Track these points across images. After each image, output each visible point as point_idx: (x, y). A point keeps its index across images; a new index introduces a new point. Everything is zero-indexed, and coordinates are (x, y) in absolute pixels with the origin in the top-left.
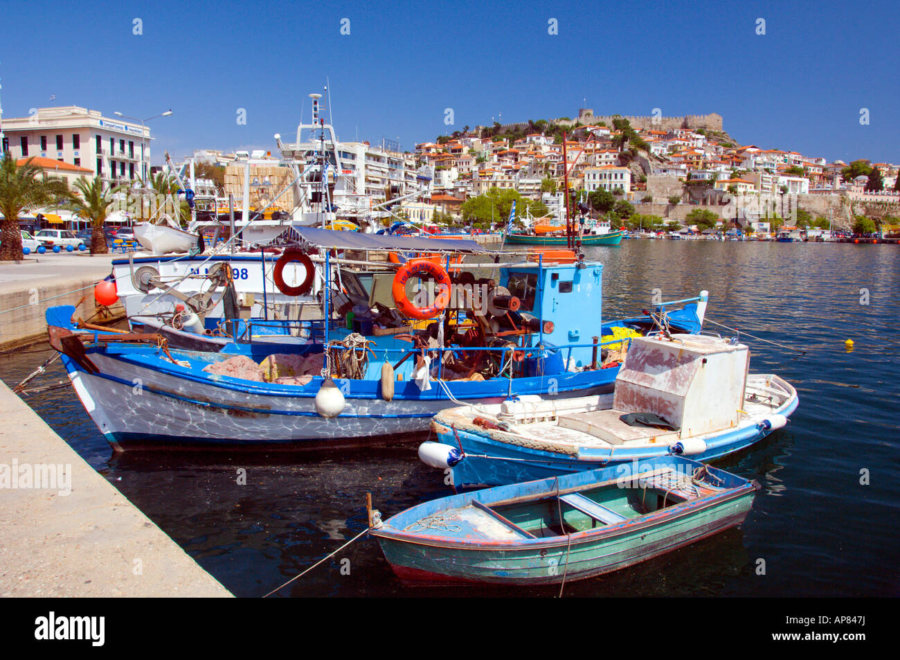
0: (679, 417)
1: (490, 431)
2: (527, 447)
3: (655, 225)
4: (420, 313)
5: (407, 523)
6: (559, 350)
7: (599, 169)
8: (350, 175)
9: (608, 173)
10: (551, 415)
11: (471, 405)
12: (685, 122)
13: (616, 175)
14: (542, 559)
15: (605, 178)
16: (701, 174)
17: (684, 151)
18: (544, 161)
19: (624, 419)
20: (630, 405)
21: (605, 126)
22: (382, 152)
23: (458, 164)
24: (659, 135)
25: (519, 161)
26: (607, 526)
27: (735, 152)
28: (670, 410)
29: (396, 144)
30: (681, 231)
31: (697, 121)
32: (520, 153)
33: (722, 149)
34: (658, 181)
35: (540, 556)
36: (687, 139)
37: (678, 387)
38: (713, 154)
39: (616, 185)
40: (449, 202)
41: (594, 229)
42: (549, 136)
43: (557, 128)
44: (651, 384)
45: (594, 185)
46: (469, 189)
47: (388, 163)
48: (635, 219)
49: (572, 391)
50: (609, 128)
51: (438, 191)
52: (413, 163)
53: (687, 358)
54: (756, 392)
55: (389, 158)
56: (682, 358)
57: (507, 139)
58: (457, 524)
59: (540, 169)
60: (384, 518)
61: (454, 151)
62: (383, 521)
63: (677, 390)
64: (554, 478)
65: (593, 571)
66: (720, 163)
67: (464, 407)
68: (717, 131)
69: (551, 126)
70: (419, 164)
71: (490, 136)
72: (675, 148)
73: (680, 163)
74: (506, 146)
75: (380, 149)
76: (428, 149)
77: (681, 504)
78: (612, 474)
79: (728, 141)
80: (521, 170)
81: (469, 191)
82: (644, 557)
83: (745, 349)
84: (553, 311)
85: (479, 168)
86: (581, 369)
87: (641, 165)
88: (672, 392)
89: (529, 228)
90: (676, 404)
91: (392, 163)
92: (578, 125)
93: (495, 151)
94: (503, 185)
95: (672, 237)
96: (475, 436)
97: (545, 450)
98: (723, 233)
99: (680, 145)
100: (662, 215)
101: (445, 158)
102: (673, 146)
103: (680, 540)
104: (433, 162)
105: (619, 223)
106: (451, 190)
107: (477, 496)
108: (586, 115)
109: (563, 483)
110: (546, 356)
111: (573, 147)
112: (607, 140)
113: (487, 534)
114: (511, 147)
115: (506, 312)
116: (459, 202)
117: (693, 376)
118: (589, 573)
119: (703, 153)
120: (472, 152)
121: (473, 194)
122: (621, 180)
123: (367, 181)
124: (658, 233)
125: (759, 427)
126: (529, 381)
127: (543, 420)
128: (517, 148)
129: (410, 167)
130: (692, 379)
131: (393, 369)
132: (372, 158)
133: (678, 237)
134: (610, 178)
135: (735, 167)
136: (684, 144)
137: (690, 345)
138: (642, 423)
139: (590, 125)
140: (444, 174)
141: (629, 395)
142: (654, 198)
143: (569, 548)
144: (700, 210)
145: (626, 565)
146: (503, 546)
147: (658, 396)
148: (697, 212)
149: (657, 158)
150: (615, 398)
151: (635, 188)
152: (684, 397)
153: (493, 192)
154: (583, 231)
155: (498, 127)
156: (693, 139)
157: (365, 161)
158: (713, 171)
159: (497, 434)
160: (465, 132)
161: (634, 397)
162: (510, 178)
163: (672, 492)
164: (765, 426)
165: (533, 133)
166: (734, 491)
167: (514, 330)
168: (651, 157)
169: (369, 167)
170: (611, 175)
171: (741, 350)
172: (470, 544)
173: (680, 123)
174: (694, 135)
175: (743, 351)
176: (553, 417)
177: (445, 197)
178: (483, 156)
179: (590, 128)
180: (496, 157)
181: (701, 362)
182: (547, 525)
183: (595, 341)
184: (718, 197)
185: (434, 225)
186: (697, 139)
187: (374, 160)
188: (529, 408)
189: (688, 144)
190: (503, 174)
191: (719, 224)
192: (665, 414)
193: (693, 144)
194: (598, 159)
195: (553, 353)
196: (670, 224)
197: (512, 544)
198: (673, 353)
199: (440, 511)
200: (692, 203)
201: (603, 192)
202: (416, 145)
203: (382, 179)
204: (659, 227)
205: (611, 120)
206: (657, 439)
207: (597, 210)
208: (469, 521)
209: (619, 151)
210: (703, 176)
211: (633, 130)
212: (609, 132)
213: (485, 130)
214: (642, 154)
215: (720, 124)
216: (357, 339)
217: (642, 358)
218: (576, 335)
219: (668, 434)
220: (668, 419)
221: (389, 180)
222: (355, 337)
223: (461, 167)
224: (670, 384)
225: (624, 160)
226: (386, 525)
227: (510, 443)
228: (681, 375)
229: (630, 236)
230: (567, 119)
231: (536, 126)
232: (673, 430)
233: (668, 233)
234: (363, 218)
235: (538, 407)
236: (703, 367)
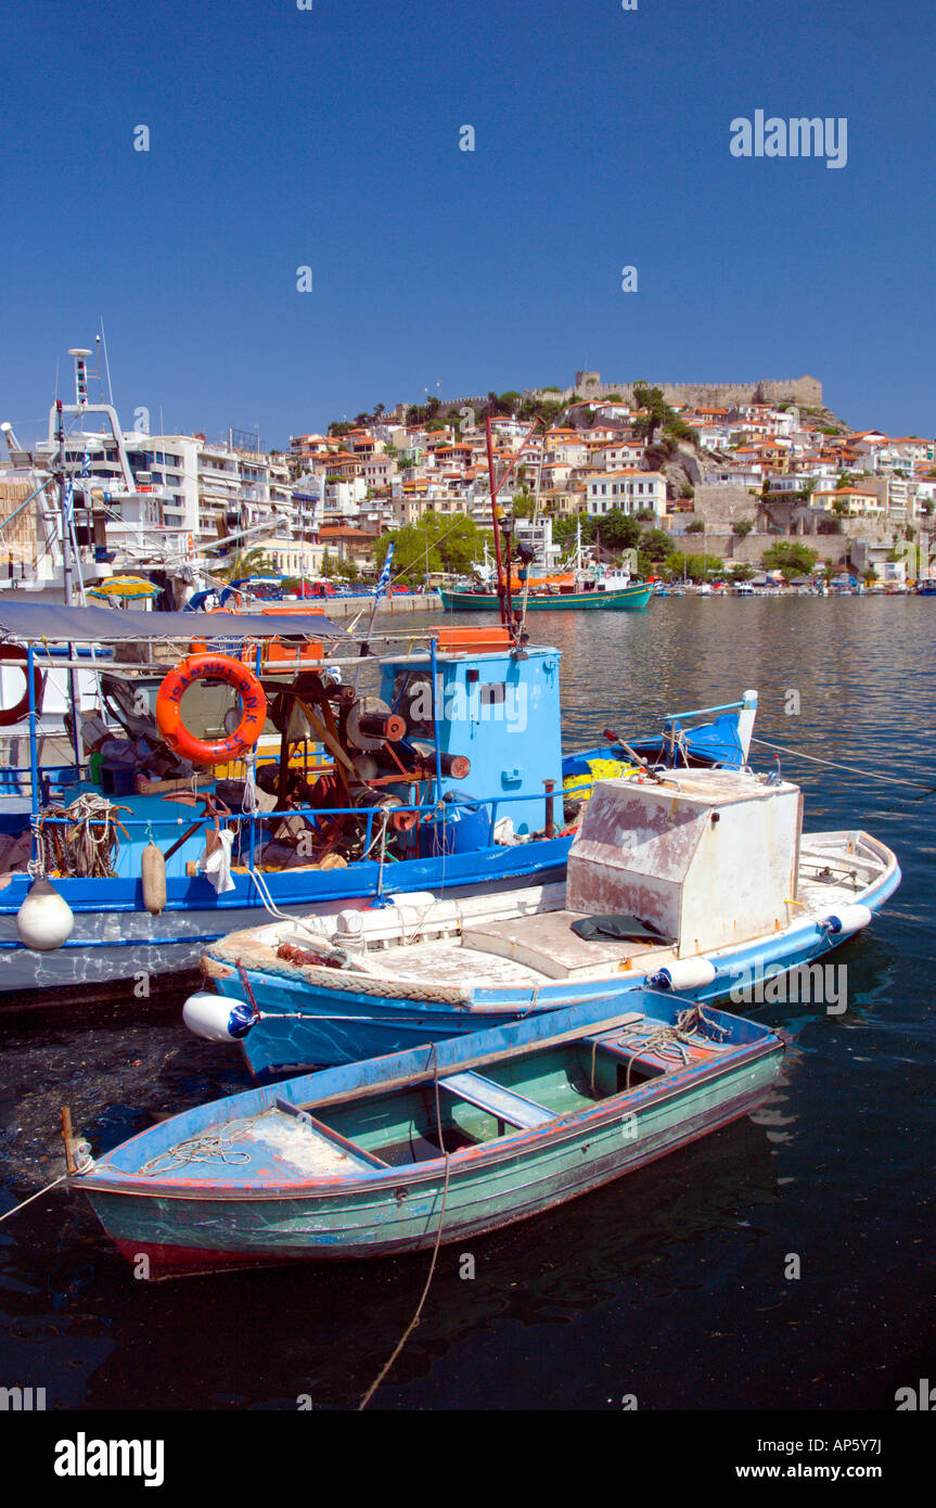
0: (675, 921)
1: (307, 969)
2: (374, 995)
3: (709, 571)
4: (208, 752)
5: (147, 1155)
6: (482, 806)
7: (612, 476)
8: (149, 495)
9: (627, 483)
10: (454, 926)
11: (296, 918)
12: (758, 392)
13: (641, 487)
14: (399, 1205)
15: (623, 491)
16: (787, 482)
17: (757, 443)
18: (517, 464)
19: (577, 929)
20: (594, 902)
21: (620, 401)
22: (229, 452)
23: (367, 472)
24: (715, 415)
25: (473, 464)
26: (522, 1132)
27: (845, 442)
28: (659, 907)
29: (253, 438)
30: (755, 580)
31: (778, 389)
32: (476, 450)
33: (821, 438)
34: (714, 495)
35: (395, 1200)
36: (762, 422)
37: (671, 866)
38: (807, 447)
39: (641, 504)
40: (351, 539)
41: (602, 582)
42: (524, 420)
43: (539, 406)
44: (626, 863)
45: (604, 505)
46: (386, 515)
47: (240, 471)
48: (675, 561)
49: (501, 879)
50: (627, 404)
51: (331, 520)
52: (285, 471)
53: (684, 814)
54: (831, 864)
55: (241, 463)
56: (677, 813)
57: (451, 426)
58: (245, 1148)
59: (509, 479)
60: (96, 1153)
61: (358, 449)
62: (95, 1159)
63: (668, 871)
64: (429, 1046)
65: (496, 1219)
66: (819, 462)
67: (283, 923)
68: (813, 407)
69: (528, 402)
70: (296, 472)
71: (421, 422)
72: (742, 438)
73: (751, 463)
74: (449, 438)
75: (224, 447)
76: (313, 446)
77: (654, 1081)
78: (535, 1031)
79: (832, 424)
80: (477, 480)
81: (387, 519)
82: (588, 1184)
83: (793, 792)
84: (472, 737)
85: (403, 478)
86: (525, 838)
87: (683, 468)
88: (661, 876)
89: (489, 581)
90: (668, 898)
91: (247, 471)
92: (573, 400)
93: (430, 448)
94: (446, 506)
95: (740, 591)
96: (280, 979)
97: (407, 997)
98: (826, 582)
99: (751, 433)
100: (722, 554)
101: (343, 462)
102: (739, 434)
103: (653, 1146)
104: (322, 470)
105: (648, 570)
106: (354, 518)
107: (285, 1092)
108: (587, 383)
109: (446, 1054)
110: (457, 818)
111: (567, 438)
112: (626, 425)
113: (299, 1164)
114: (458, 440)
115: (383, 742)
116: (369, 539)
117: (696, 846)
118: (490, 1221)
119: (789, 446)
120: (390, 450)
121: (394, 525)
122: (650, 495)
123: (203, 504)
124: (716, 585)
125: (820, 929)
126: (421, 866)
127: (439, 935)
128: (469, 442)
129: (280, 478)
130: (694, 851)
131: (163, 859)
132: (210, 463)
133: (750, 591)
134: (632, 492)
135: (844, 468)
136: (757, 430)
137: (691, 791)
138: (606, 934)
139: (596, 399)
140: (343, 489)
141: (590, 883)
142: (707, 525)
143: (447, 1182)
144: (785, 544)
145: (558, 1200)
146: (324, 1189)
147: (638, 882)
148: (781, 548)
149: (711, 455)
150: (569, 889)
151: (674, 509)
152: (681, 884)
153: (429, 519)
154: (582, 586)
155: (435, 406)
156: (773, 421)
157: (199, 470)
158: (808, 476)
159: (321, 973)
160: (378, 414)
161: (599, 886)
162: (457, 495)
163: (642, 1058)
164: (831, 927)
165: (496, 415)
166: (747, 1051)
167: (402, 773)
168: (701, 454)
169: (205, 479)
170: (632, 486)
171: (785, 793)
172: (260, 1190)
173: (750, 394)
174: (774, 415)
175: (790, 796)
176: (458, 930)
177: (344, 531)
178: (409, 457)
179: (595, 404)
180: (432, 458)
181: (710, 820)
182: (421, 1133)
183: (549, 787)
184: (816, 521)
185: (323, 580)
186: (780, 421)
187: (215, 466)
188: (410, 916)
189: (764, 431)
190: (446, 488)
191: (819, 567)
192: (652, 915)
193: (772, 431)
194: (609, 458)
195: (470, 813)
196: (735, 568)
197: (341, 1183)
198: (663, 806)
199: (212, 1125)
200: (772, 532)
201: (620, 516)
202: (291, 438)
203: (229, 500)
204: (716, 575)
205: (632, 389)
206: (634, 962)
207: (610, 547)
208: (268, 1141)
209: (646, 444)
210: (790, 486)
211: (668, 407)
212: (628, 411)
213: (413, 411)
214: (686, 448)
215: (818, 394)
216: (93, 805)
217: (610, 817)
218: (516, 778)
219: (655, 952)
220: (656, 924)
221: (243, 501)
222: (89, 800)
223: (371, 476)
224: (657, 861)
225: (655, 459)
226: (101, 1165)
227: (342, 990)
228: (676, 845)
229: (668, 591)
230: (555, 391)
231: (502, 402)
232: (663, 943)
233: (733, 586)
234: (175, 571)
235: (428, 914)
236: (713, 828)
